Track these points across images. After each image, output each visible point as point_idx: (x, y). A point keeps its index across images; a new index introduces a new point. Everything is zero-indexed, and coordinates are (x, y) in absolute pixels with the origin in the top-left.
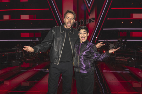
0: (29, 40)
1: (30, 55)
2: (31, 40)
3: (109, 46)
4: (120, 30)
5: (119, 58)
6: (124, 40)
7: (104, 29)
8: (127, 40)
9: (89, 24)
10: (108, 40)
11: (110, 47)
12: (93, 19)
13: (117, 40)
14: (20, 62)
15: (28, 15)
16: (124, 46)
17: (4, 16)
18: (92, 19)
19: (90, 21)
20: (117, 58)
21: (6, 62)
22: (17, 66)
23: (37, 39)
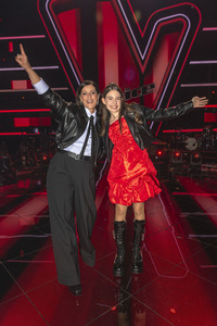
0: (20, 134)
1: (24, 163)
2: (25, 133)
3: (186, 142)
5: (209, 168)
11: (187, 144)
13: (202, 130)
16: (216, 142)
20: (204, 167)
23: (37, 131)
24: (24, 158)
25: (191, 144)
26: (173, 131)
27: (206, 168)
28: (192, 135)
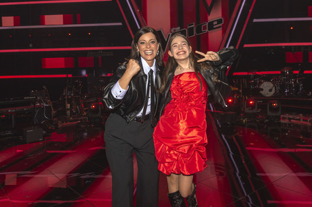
0: (65, 76)
1: (68, 112)
2: (70, 76)
3: (261, 87)
4: (286, 46)
5: (290, 119)
6: (297, 72)
7: (246, 46)
8: (305, 72)
9: (209, 34)
10: (258, 73)
11: (262, 90)
12: (219, 21)
13: (279, 72)
14: (44, 132)
15: (62, 16)
16: (297, 87)
17: (3, 18)
18: (216, 23)
19: (211, 26)
20: (284, 118)
21: (9, 133)
22: (39, 142)
23: (84, 73)
24: (68, 106)
25: (267, 88)
26: (245, 74)
27: (286, 119)
28: (267, 79)
